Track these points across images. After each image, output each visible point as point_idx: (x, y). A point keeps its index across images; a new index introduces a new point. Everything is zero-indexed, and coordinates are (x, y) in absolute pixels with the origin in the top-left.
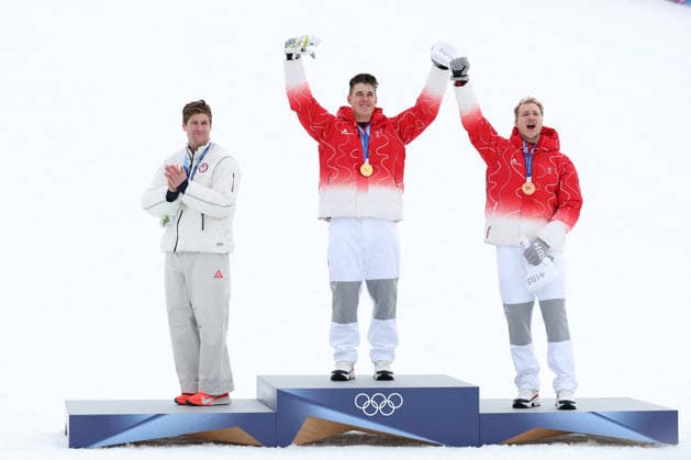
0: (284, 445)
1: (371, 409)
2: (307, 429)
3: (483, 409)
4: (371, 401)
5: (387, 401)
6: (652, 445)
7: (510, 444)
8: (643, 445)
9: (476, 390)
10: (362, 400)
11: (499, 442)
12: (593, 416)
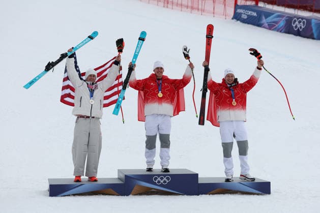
0: (128, 195)
1: (159, 182)
2: (136, 189)
3: (200, 182)
4: (159, 179)
5: (165, 179)
6: (261, 194)
7: (209, 194)
8: (258, 194)
9: (197, 175)
10: (156, 179)
11: (206, 193)
12: (239, 184)
